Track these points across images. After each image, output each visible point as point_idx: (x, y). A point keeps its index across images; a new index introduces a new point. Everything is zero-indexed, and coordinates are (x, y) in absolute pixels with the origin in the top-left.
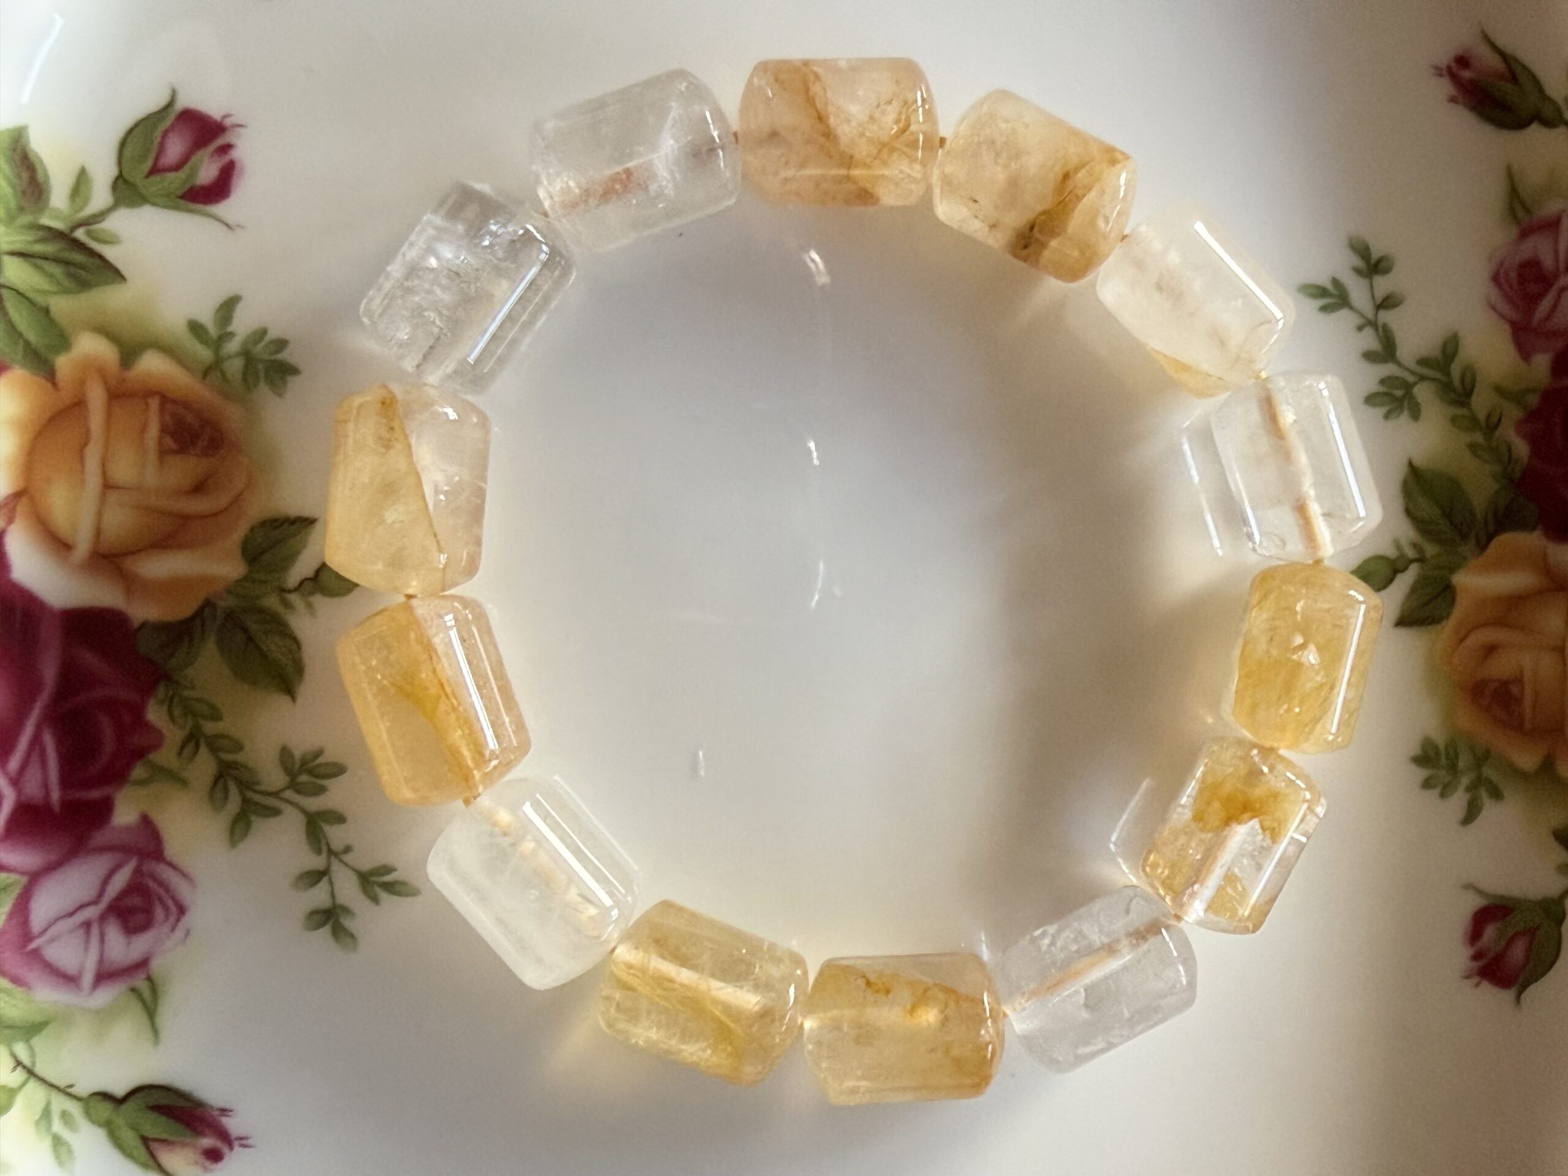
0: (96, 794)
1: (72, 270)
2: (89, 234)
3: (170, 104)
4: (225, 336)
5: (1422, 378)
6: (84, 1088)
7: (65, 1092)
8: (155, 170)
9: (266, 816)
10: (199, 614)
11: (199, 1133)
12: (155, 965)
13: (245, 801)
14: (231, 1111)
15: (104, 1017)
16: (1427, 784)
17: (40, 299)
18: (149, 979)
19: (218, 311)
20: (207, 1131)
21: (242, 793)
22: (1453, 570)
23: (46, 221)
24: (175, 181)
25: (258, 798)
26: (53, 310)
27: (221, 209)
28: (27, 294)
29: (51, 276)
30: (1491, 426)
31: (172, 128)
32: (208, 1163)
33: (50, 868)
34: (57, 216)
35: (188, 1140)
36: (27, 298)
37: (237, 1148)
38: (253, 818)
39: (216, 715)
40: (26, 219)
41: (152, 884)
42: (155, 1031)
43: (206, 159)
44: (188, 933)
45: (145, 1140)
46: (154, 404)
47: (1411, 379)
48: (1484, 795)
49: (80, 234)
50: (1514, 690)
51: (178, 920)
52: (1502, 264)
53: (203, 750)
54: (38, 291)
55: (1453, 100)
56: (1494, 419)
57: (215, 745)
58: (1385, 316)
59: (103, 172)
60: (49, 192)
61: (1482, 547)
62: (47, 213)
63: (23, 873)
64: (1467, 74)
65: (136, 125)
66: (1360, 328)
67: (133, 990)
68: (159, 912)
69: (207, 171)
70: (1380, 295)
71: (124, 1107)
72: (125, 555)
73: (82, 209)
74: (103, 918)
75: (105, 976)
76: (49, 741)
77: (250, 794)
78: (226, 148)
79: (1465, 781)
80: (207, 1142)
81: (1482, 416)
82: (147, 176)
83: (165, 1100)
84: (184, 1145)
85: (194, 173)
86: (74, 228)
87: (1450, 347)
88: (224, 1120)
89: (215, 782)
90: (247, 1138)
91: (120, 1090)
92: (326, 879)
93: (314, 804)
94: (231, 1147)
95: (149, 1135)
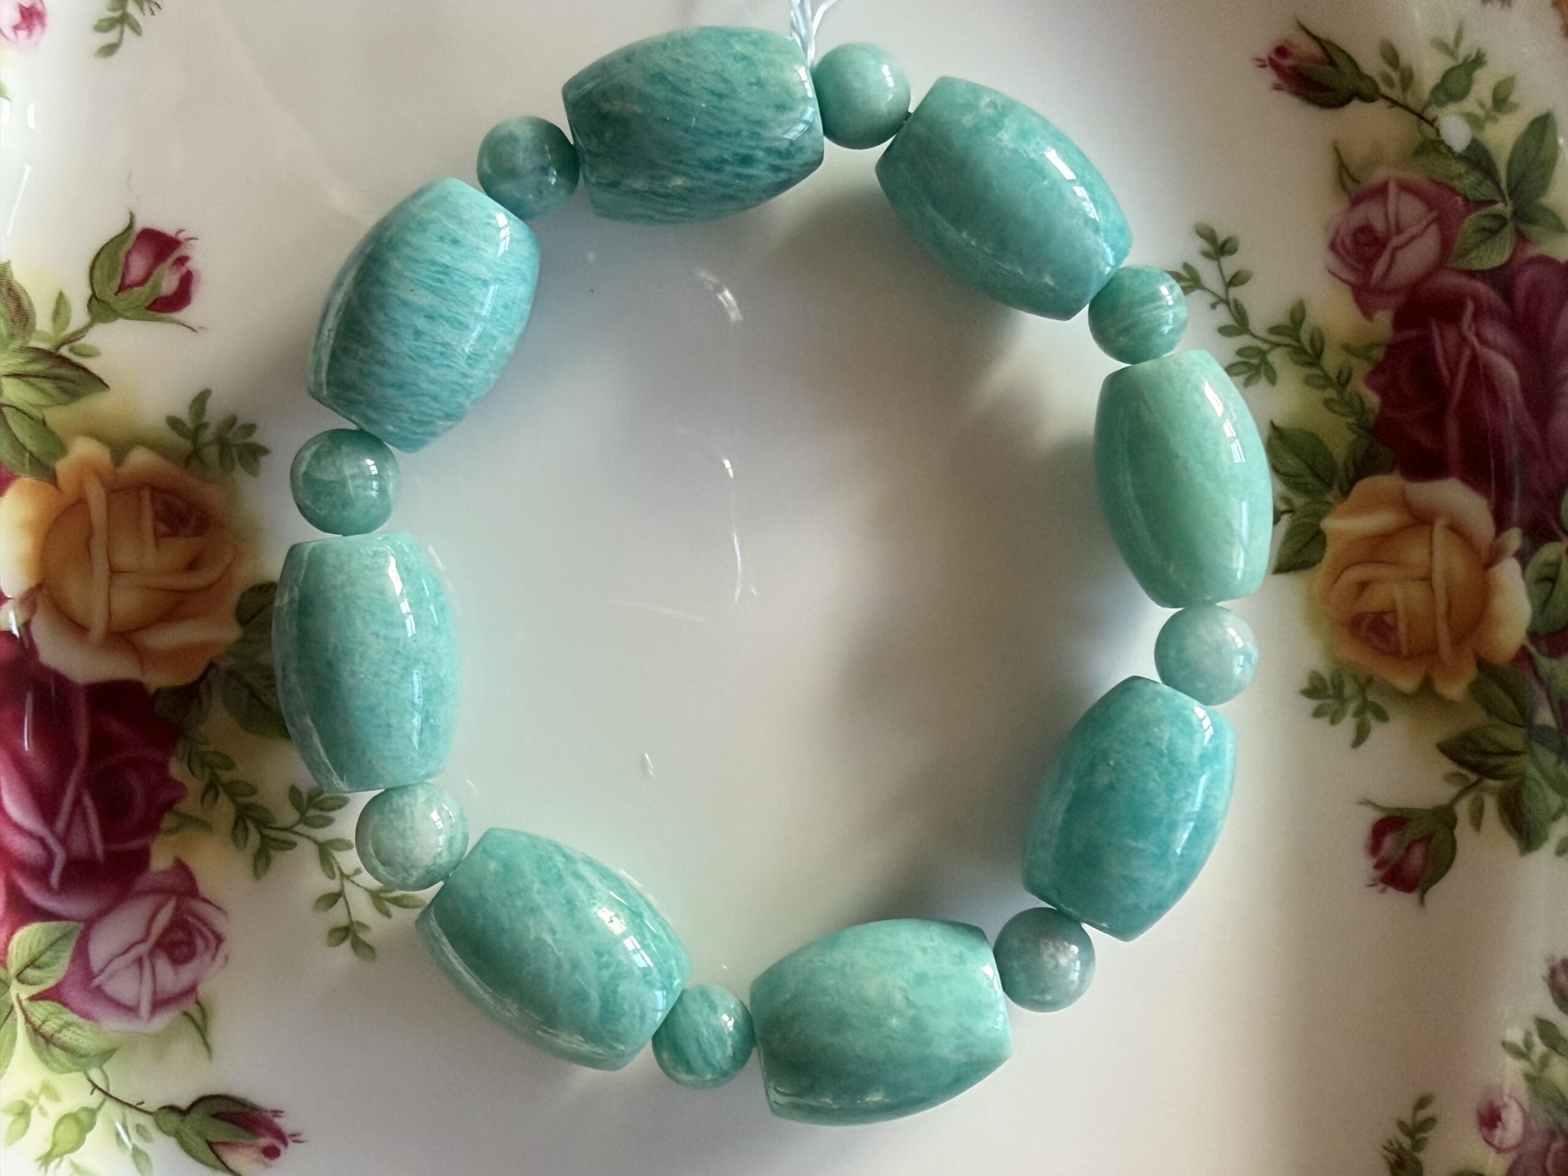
0: (135, 844)
1: (61, 383)
2: (72, 350)
3: (130, 227)
4: (201, 427)
5: (1277, 345)
6: (152, 1105)
7: (137, 1108)
8: (122, 288)
9: (284, 849)
10: (203, 676)
11: (257, 1134)
12: (203, 990)
13: (263, 837)
14: (282, 1112)
15: (162, 1042)
16: (1317, 713)
17: (35, 412)
18: (198, 1003)
19: (191, 407)
20: (263, 1131)
21: (260, 833)
22: (1321, 516)
23: (34, 343)
24: (142, 293)
25: (274, 834)
26: (49, 420)
27: (185, 314)
28: (25, 409)
29: (43, 391)
30: (1342, 382)
31: (134, 245)
32: (267, 1160)
33: (102, 914)
34: (44, 338)
35: (249, 1142)
36: (25, 413)
37: (291, 1144)
38: (273, 853)
39: (230, 765)
40: (17, 343)
41: (190, 919)
42: (207, 1046)
43: (167, 273)
44: (226, 958)
45: (210, 1144)
46: (146, 494)
47: (1265, 347)
48: (1369, 716)
49: (64, 351)
50: (1388, 619)
51: (217, 949)
52: (1337, 232)
53: (222, 797)
54: (32, 405)
55: (1277, 87)
56: (1345, 375)
57: (232, 790)
58: (1234, 293)
59: (79, 294)
60: (34, 316)
61: (1345, 493)
62: (34, 335)
63: (79, 921)
64: (1287, 62)
65: (102, 249)
66: (1213, 306)
67: (186, 1014)
68: (200, 943)
69: (168, 283)
70: (1228, 274)
71: (188, 1118)
72: (136, 630)
73: (63, 329)
74: (151, 954)
75: (159, 1003)
76: (87, 801)
77: (267, 832)
78: (183, 260)
79: (1352, 707)
80: (265, 1141)
81: (1333, 374)
82: (116, 294)
83: (223, 1107)
84: (244, 1146)
85: (157, 285)
86: (58, 348)
87: (1298, 314)
88: (277, 1120)
89: (236, 824)
90: (299, 1134)
91: (184, 1103)
92: (341, 900)
93: (323, 834)
94: (286, 1144)
95: (214, 1140)
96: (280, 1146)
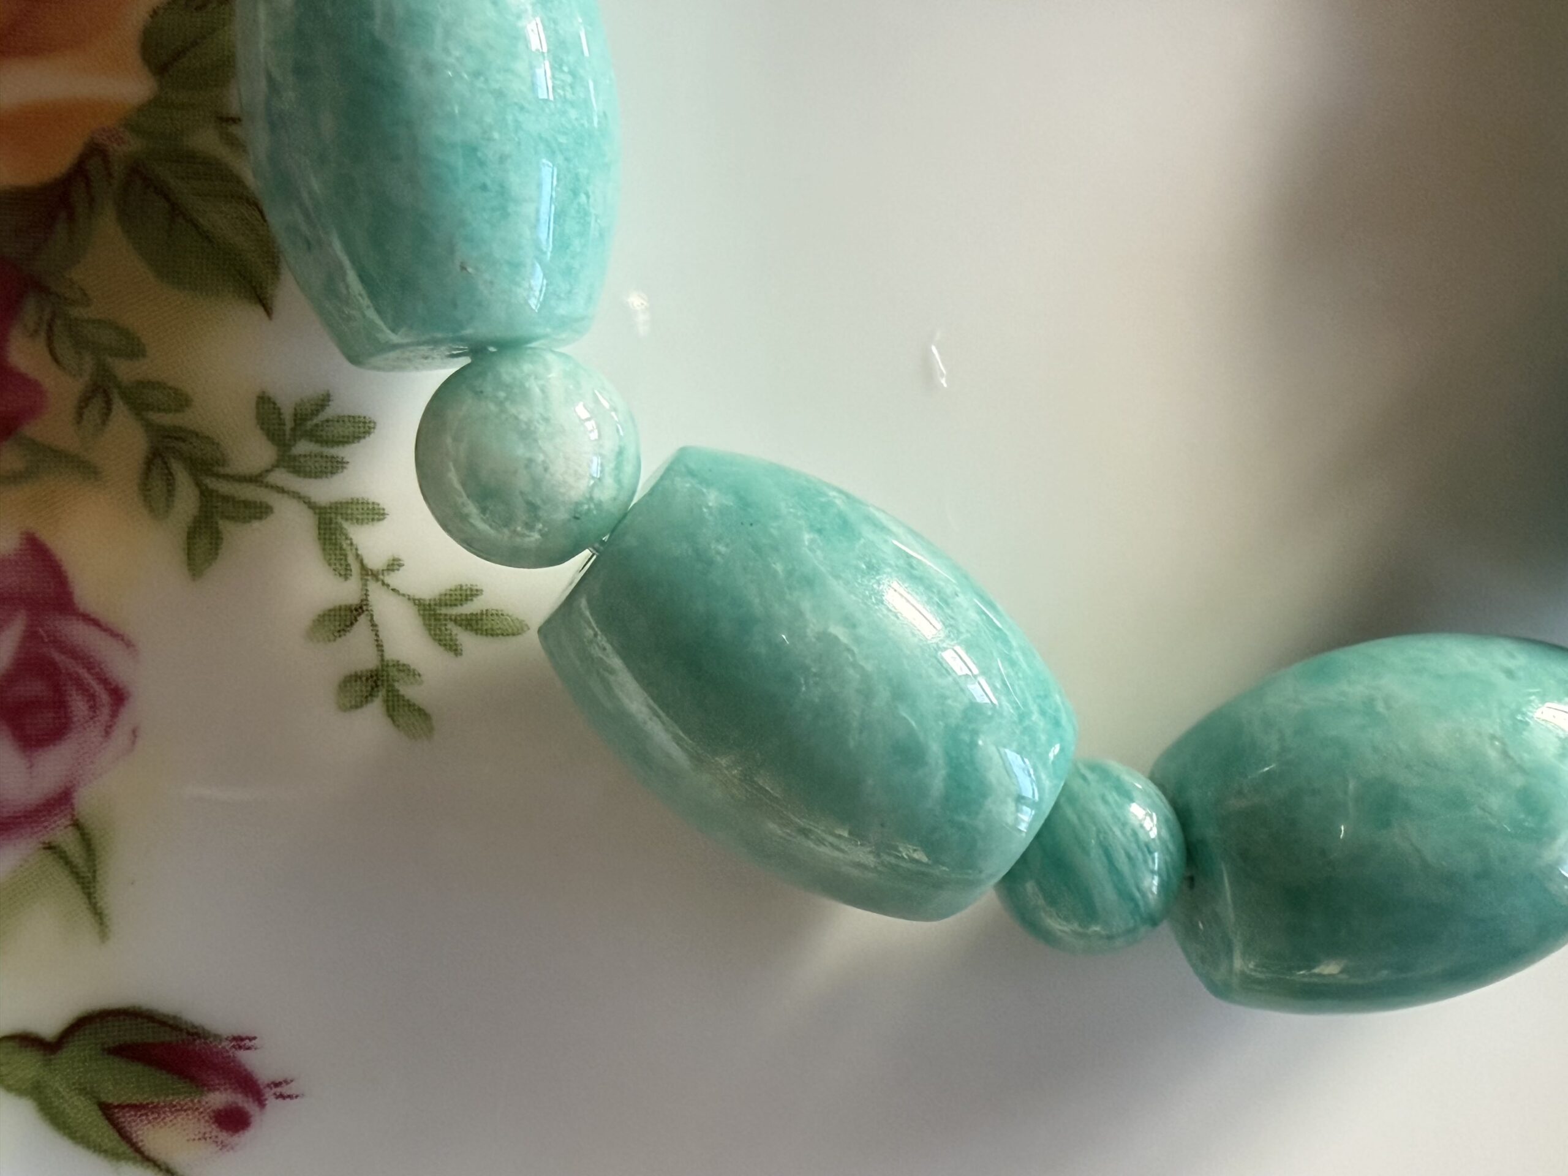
9: (246, 517)
10: (79, 171)
11: (201, 1085)
12: (86, 800)
13: (206, 495)
14: (251, 1039)
18: (77, 825)
20: (214, 1078)
21: (198, 484)
25: (224, 488)
32: (223, 1136)
35: (184, 1101)
37: (272, 1103)
38: (225, 526)
39: (134, 350)
41: (58, 657)
42: (99, 913)
44: (134, 732)
45: (107, 1110)
51: (114, 714)
53: (120, 411)
57: (139, 400)
67: (50, 847)
68: (79, 706)
71: (60, 1056)
77: (211, 483)
80: (219, 1098)
83: (130, 1034)
84: (175, 1109)
88: (243, 1056)
89: (149, 464)
90: (286, 1082)
91: (49, 1025)
92: (363, 619)
93: (326, 491)
94: (261, 1102)
95: (112, 1100)
96: (250, 1106)
